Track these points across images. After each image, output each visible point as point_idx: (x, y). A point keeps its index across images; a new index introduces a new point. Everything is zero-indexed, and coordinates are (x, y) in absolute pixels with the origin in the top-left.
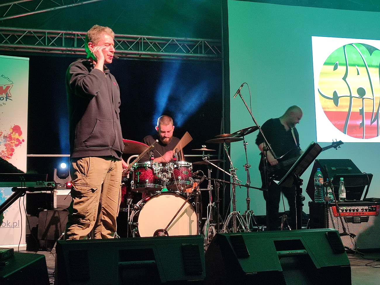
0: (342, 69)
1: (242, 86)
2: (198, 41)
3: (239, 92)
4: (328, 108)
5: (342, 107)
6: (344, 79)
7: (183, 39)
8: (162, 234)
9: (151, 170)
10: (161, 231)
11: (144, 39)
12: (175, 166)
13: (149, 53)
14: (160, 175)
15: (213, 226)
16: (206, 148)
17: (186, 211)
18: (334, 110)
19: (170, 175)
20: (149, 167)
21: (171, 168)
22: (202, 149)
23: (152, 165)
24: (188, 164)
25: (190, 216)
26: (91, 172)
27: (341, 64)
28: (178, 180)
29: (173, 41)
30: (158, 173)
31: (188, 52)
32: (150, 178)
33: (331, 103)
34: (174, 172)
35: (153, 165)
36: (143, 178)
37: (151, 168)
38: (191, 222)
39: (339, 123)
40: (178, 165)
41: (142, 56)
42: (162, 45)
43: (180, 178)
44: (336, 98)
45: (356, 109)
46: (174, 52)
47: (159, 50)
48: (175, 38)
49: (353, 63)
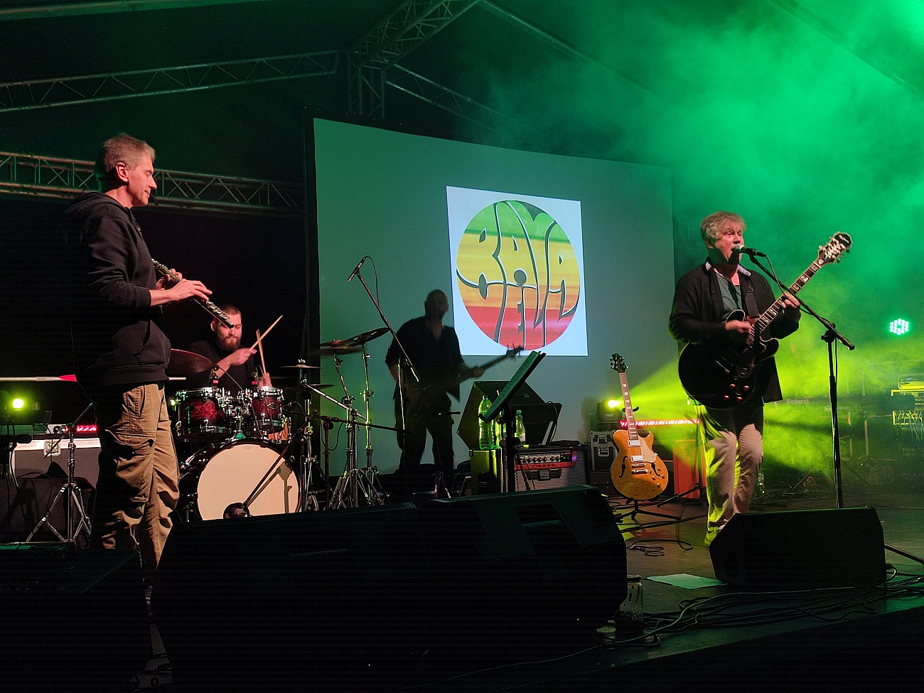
0: (491, 240)
1: (362, 261)
2: (260, 184)
3: (358, 271)
4: (472, 302)
5: (492, 300)
6: (495, 256)
7: (234, 178)
8: (239, 511)
9: (212, 402)
10: (238, 505)
11: (166, 175)
12: (255, 395)
13: (175, 199)
14: (229, 410)
15: (313, 494)
16: (304, 364)
17: (279, 471)
18: (481, 305)
19: (247, 411)
20: (209, 398)
21: (248, 398)
22: (299, 366)
23: (214, 393)
24: (276, 392)
25: (285, 479)
26: (147, 408)
27: (491, 233)
28: (260, 418)
29: (217, 180)
30: (227, 408)
31: (243, 201)
32: (211, 417)
33: (476, 294)
34: (253, 404)
35: (216, 394)
36: (198, 417)
37: (214, 399)
38: (287, 489)
39: (488, 325)
40: (259, 393)
41: (160, 205)
42: (197, 188)
43: (264, 414)
44: (483, 286)
45: (512, 304)
46: (216, 200)
47: (192, 196)
48: (220, 177)
49: (507, 231)
